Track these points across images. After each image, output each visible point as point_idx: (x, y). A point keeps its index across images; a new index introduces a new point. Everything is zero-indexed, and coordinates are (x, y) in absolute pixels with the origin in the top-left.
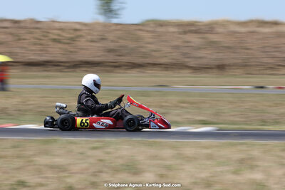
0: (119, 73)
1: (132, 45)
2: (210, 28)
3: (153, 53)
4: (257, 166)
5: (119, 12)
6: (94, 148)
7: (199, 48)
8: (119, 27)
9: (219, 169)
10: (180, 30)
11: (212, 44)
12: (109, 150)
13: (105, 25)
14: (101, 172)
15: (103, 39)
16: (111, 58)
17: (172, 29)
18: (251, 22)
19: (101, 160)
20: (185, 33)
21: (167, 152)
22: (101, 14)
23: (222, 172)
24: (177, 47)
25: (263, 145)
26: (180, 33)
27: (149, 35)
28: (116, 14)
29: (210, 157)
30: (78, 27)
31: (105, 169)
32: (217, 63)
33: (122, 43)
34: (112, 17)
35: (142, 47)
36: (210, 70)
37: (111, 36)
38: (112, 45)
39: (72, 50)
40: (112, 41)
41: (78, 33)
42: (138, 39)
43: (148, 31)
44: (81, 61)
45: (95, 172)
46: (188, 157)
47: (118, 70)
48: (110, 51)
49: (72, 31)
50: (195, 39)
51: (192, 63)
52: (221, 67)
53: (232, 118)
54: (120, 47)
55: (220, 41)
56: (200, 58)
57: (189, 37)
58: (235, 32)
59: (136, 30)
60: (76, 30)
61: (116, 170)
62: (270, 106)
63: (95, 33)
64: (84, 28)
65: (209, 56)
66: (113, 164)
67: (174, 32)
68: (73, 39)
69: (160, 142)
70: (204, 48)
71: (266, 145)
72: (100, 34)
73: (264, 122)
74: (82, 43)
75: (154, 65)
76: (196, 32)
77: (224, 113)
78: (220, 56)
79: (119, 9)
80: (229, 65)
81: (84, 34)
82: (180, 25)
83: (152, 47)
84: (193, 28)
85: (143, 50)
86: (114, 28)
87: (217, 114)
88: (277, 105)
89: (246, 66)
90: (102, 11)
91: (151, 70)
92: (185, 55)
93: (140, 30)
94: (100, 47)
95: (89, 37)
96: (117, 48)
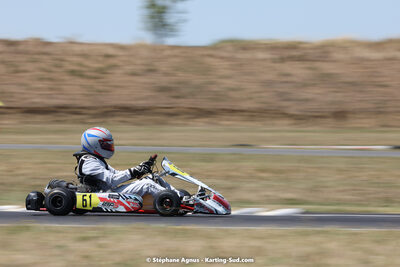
0: (177, 125)
1: (197, 80)
2: (324, 51)
3: (233, 94)
5: (177, 27)
7: (304, 85)
8: (176, 52)
10: (276, 57)
11: (326, 79)
13: (154, 49)
15: (150, 71)
16: (163, 100)
17: (261, 55)
18: (390, 42)
19: (86, 257)
20: (283, 60)
21: (195, 245)
22: (148, 29)
24: (268, 84)
26: (275, 61)
27: (226, 64)
28: (172, 30)
30: (111, 51)
32: (334, 108)
33: (181, 76)
34: (166, 36)
35: (212, 83)
37: (163, 66)
38: (164, 81)
39: (101, 88)
40: (166, 74)
41: (111, 61)
42: (207, 70)
43: (222, 58)
44: (115, 107)
47: (172, 120)
48: (163, 89)
49: (100, 59)
50: (298, 71)
51: (293, 108)
52: (340, 115)
54: (179, 83)
55: (337, 74)
56: (307, 100)
57: (288, 67)
58: (363, 60)
59: (203, 56)
60: (108, 56)
63: (139, 62)
64: (121, 53)
65: (321, 97)
66: (103, 263)
67: (264, 60)
68: (101, 71)
70: (314, 85)
72: (146, 62)
74: (117, 77)
75: (233, 111)
76: (301, 59)
77: (327, 187)
78: (339, 97)
79: (177, 23)
80: (354, 112)
81: (121, 64)
82: (273, 47)
83: (229, 83)
84: (294, 53)
85: (215, 88)
86: (168, 52)
87: (314, 189)
89: (380, 113)
91: (228, 120)
92: (283, 96)
93: (211, 56)
94: (145, 83)
95: (129, 68)
96: (173, 86)
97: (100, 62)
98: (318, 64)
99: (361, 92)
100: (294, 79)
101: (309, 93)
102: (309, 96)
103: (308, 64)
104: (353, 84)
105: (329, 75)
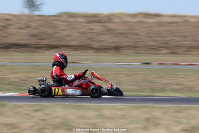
0: (40, 52)
1: (50, 31)
2: (109, 18)
3: (67, 38)
4: (160, 124)
5: (40, 6)
6: (36, 111)
7: (100, 34)
8: (40, 18)
9: (132, 126)
10: (86, 20)
11: (110, 31)
12: (47, 112)
13: (29, 16)
14: (44, 129)
15: (28, 27)
16: (34, 41)
17: (80, 20)
18: (140, 14)
19: (43, 120)
20: (90, 22)
21: (91, 114)
22: (26, 7)
23: (134, 128)
24: (83, 33)
25: (160, 108)
26: (86, 23)
27: (63, 24)
28: (38, 8)
29: (123, 117)
30: (9, 17)
31: (47, 127)
32: (114, 45)
33: (42, 29)
34: (35, 10)
35: (57, 33)
36: (109, 51)
37: (34, 25)
38: (34, 32)
39: (4, 35)
40: (35, 28)
41: (9, 22)
42: (55, 27)
43: (61, 21)
44: (11, 44)
45: (40, 129)
46: (107, 117)
47: (39, 50)
48: (34, 36)
49: (4, 21)
50: (97, 27)
51: (95, 45)
52: (117, 48)
53: (130, 87)
54: (41, 33)
55: (116, 29)
56: (101, 41)
57: (93, 26)
58: (127, 22)
59: (53, 20)
60: (7, 20)
61: (56, 127)
62: (157, 78)
63: (22, 22)
64: (13, 18)
65: (108, 40)
67: (81, 22)
68: (5, 27)
69: (84, 106)
70: (105, 34)
71: (163, 108)
72: (26, 22)
73: (153, 90)
74: (12, 30)
75: (67, 46)
76: (98, 22)
77: (123, 83)
78: (117, 40)
79: (40, 4)
80: (123, 47)
81: (14, 23)
82: (86, 16)
83: (65, 33)
84: (96, 19)
85: (58, 35)
86: (36, 18)
88: (162, 77)
89: (136, 47)
90: (27, 6)
91: (65, 50)
92: (90, 39)
93: (56, 20)
94: (25, 33)
95: (17, 26)
96: (38, 34)
97: (3, 23)
98: (106, 24)
99: (126, 37)
100: (95, 31)
101: (102, 38)
102: (103, 39)
103: (102, 24)
104: (123, 34)
105: (112, 30)
